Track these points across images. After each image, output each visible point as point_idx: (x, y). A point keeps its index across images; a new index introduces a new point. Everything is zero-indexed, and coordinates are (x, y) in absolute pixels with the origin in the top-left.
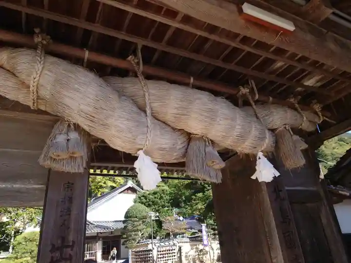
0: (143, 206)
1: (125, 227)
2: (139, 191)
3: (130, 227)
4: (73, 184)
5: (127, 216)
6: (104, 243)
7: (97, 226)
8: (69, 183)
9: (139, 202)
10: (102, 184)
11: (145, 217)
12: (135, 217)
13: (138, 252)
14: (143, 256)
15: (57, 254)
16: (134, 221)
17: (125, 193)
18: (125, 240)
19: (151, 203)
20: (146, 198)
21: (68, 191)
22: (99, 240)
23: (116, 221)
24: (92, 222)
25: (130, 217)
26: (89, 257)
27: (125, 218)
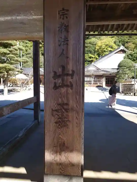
0: (130, 60)
1: (118, 72)
2: (127, 52)
3: (121, 72)
4: (67, 10)
5: (120, 66)
6: (106, 79)
7: (103, 71)
8: (63, 9)
9: (128, 58)
10: (105, 50)
11: (130, 67)
12: (124, 67)
13: (125, 85)
14: (128, 87)
15: (59, 81)
16: (123, 69)
17: (118, 53)
18: (118, 78)
19: (135, 59)
20: (132, 55)
21: (63, 19)
22: (104, 77)
23: (113, 69)
24: (100, 68)
25: (121, 66)
26: (99, 84)
27: (118, 67)
